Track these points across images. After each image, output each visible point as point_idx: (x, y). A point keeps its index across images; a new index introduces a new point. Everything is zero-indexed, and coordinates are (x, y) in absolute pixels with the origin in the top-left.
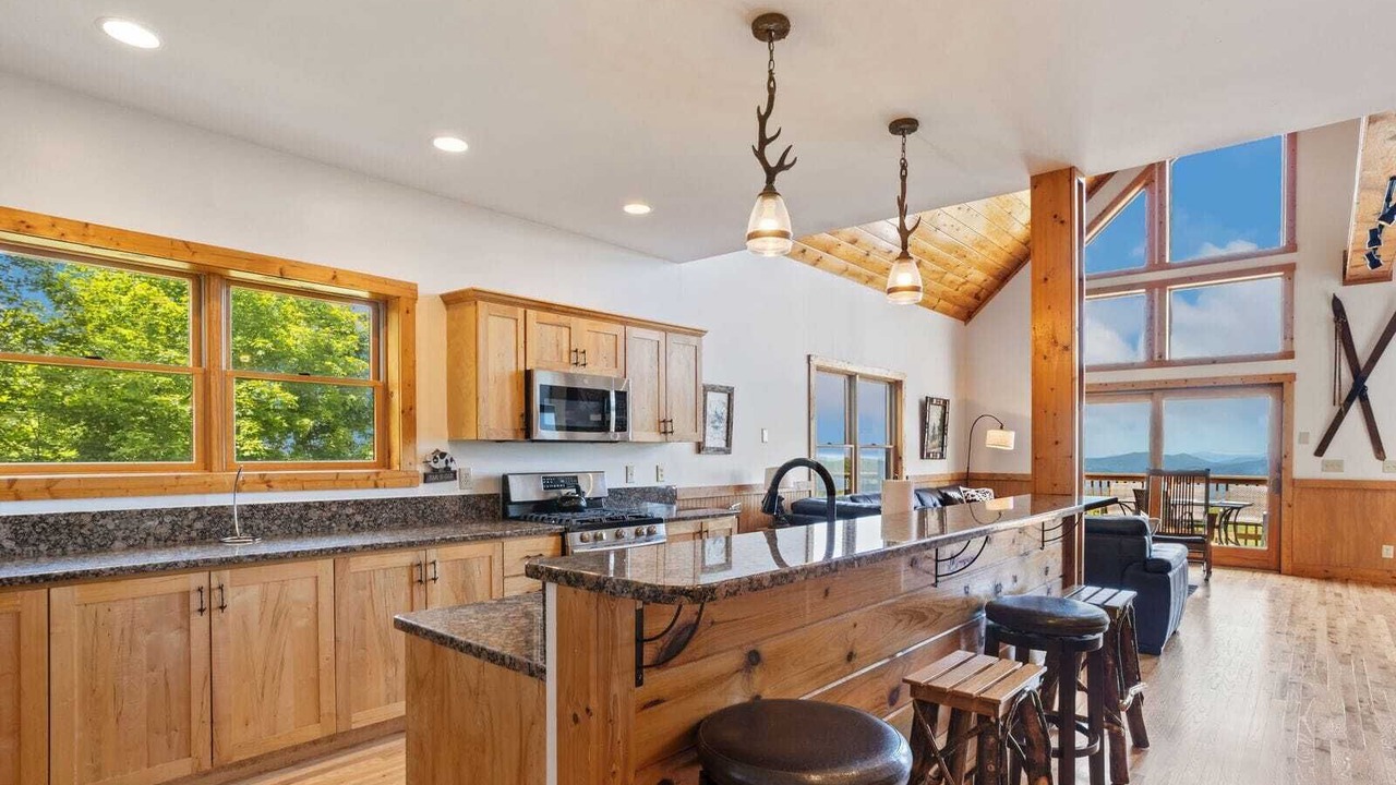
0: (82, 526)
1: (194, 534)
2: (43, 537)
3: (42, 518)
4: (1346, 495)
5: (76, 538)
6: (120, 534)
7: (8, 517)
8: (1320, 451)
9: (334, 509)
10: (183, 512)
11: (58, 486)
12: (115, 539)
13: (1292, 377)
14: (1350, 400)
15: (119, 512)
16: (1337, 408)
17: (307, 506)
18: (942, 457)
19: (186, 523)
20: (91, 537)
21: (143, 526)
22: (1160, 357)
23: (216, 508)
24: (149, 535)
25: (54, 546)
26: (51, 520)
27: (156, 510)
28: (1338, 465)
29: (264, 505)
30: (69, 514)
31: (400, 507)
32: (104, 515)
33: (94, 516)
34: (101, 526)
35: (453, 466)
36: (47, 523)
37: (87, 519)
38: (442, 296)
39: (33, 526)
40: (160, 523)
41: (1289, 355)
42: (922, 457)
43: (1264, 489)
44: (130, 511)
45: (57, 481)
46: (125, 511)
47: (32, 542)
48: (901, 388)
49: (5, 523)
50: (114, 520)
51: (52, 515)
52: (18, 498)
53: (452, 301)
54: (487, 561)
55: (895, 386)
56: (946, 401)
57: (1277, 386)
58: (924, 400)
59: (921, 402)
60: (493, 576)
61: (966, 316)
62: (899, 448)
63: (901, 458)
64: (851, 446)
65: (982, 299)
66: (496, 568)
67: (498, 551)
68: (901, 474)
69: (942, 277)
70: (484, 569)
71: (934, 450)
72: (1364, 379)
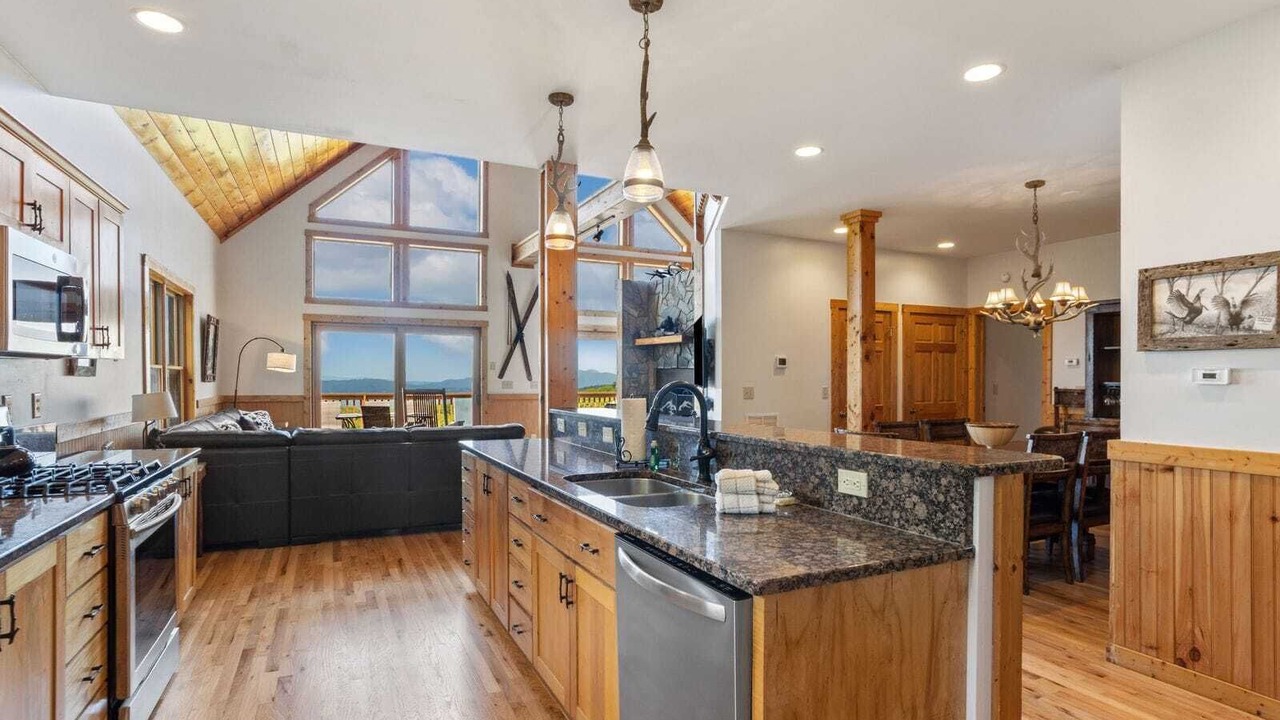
4: (514, 403)
8: (501, 376)
13: (486, 323)
14: (516, 342)
16: (509, 347)
18: (214, 379)
22: (404, 299)
28: (509, 385)
41: (484, 308)
42: (203, 380)
43: (471, 399)
48: (191, 303)
54: (50, 579)
55: (184, 299)
56: (217, 321)
57: (479, 329)
58: (205, 317)
59: (202, 321)
60: (57, 603)
61: (224, 234)
62: (189, 370)
63: (191, 381)
64: (161, 367)
65: (245, 219)
66: (60, 584)
67: (62, 556)
68: (190, 399)
69: (231, 192)
70: (48, 592)
71: (209, 372)
72: (522, 329)
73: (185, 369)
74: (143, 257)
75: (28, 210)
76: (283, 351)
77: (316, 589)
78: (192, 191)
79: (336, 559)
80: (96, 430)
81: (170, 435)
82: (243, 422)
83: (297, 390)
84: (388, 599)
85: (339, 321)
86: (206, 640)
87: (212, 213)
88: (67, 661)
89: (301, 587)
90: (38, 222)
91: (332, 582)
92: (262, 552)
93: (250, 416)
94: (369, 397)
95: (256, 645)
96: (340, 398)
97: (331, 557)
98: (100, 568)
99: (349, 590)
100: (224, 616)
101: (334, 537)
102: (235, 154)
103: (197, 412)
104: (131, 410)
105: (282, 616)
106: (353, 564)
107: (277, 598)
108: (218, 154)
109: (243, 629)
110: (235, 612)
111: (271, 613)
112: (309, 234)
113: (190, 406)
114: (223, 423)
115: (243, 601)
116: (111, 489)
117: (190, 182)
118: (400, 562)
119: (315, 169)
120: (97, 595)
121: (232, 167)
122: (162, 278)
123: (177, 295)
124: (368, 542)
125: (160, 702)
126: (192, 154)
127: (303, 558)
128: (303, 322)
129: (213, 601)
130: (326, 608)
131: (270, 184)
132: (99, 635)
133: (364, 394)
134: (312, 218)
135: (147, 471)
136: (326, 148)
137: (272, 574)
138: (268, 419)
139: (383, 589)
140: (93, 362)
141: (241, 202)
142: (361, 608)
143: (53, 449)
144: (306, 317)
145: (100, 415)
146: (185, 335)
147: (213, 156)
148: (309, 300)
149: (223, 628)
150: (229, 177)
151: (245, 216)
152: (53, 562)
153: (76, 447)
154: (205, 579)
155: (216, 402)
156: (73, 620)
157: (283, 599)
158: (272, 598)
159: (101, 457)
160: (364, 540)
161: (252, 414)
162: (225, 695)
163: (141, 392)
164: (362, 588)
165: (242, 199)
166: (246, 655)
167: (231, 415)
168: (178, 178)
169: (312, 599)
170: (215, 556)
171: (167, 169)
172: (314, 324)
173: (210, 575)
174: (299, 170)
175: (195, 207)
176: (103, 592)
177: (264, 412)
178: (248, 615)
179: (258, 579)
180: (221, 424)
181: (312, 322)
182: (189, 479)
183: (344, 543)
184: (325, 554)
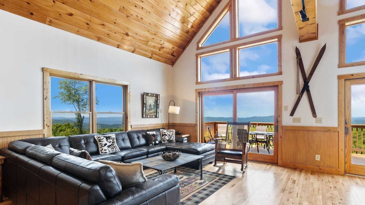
4: (302, 132)
8: (292, 114)
13: (281, 83)
14: (303, 92)
16: (298, 95)
18: (156, 117)
22: (235, 76)
28: (299, 120)
41: (280, 73)
42: (143, 117)
56: (158, 95)
57: (276, 87)
58: (143, 94)
72: (308, 82)
73: (126, 113)
76: (174, 105)
85: (208, 90)
112: (197, 55)
134: (198, 48)
144: (196, 91)
148: (197, 83)
172: (200, 93)
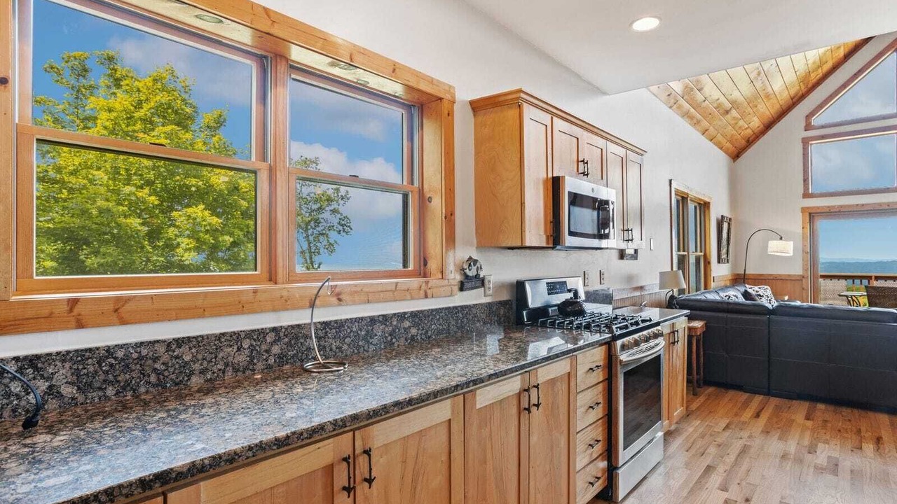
0: (155, 359)
1: (271, 361)
2: (111, 377)
3: (109, 351)
5: (149, 376)
6: (197, 367)
7: (68, 352)
9: (395, 323)
10: (262, 333)
11: (128, 307)
12: (192, 373)
15: (196, 338)
17: (372, 320)
18: (728, 262)
19: (264, 347)
20: (166, 373)
21: (221, 354)
23: (292, 327)
24: (227, 365)
25: (124, 388)
26: (120, 354)
27: (235, 333)
29: (336, 322)
30: (142, 343)
31: (445, 317)
32: (180, 342)
33: (168, 344)
34: (177, 357)
35: (482, 274)
36: (116, 359)
37: (161, 349)
38: (472, 103)
39: (99, 363)
40: (239, 349)
42: (719, 262)
44: (208, 336)
45: (128, 299)
46: (202, 337)
47: (96, 385)
48: (709, 207)
49: (64, 361)
50: (190, 348)
51: (121, 347)
52: (80, 325)
53: (478, 106)
54: (566, 378)
55: (704, 206)
56: (730, 219)
58: (720, 217)
59: (717, 220)
60: (571, 394)
61: (736, 155)
62: (708, 254)
63: (709, 263)
64: (686, 253)
65: (750, 142)
66: (572, 384)
67: (574, 366)
68: (709, 276)
69: (736, 123)
70: (565, 387)
71: (724, 256)
73: (705, 256)
74: (671, 181)
75: (581, 164)
76: (781, 239)
77: (780, 439)
78: (707, 130)
79: (808, 418)
80: (637, 294)
81: (684, 300)
82: (746, 295)
83: (796, 270)
84: (852, 471)
85: (837, 210)
86: (686, 447)
87: (724, 141)
88: (578, 430)
89: (768, 432)
90: (586, 170)
91: (797, 436)
92: (746, 395)
93: (753, 290)
94: (877, 278)
95: (718, 465)
96: (846, 278)
97: (804, 413)
98: (601, 379)
99: (812, 450)
100: (703, 436)
101: (813, 398)
102: (736, 95)
103: (713, 285)
104: (658, 282)
105: (744, 450)
106: (824, 427)
107: (745, 434)
108: (723, 99)
109: (712, 450)
110: (711, 435)
111: (737, 446)
112: (805, 142)
113: (708, 281)
114: (727, 294)
115: (720, 429)
116: (611, 331)
117: (705, 124)
118: (878, 440)
119: (810, 85)
120: (599, 396)
121: (735, 104)
122: (687, 194)
123: (699, 204)
124: (846, 411)
125: (645, 478)
126: (704, 104)
127: (778, 409)
128: (801, 214)
129: (699, 422)
130: (784, 457)
131: (767, 109)
132: (600, 421)
133: (873, 274)
134: (808, 127)
135: (640, 322)
136: (818, 63)
137: (748, 414)
138: (769, 292)
139: (849, 461)
140: (636, 251)
141: (746, 129)
142: (820, 470)
143: (610, 303)
144: (803, 210)
145: (640, 285)
146: (705, 230)
147: (719, 101)
148: (806, 195)
149: (700, 443)
150: (734, 113)
151: (751, 139)
152: (568, 369)
153: (624, 303)
154: (699, 404)
155: (730, 278)
156: (581, 407)
157: (750, 437)
158: (742, 433)
159: (641, 310)
160: (844, 409)
161: (756, 288)
162: (685, 493)
163: (670, 270)
164: (825, 453)
165: (747, 126)
166: (709, 469)
167: (739, 288)
168: (696, 123)
169: (775, 445)
170: (711, 389)
171: (687, 120)
172: (812, 216)
173: (703, 403)
174: (793, 92)
175: (711, 140)
176: (603, 395)
177: (766, 287)
178: (719, 440)
179: (736, 415)
180: (725, 294)
181: (810, 214)
182: (677, 331)
183: (821, 406)
184: (799, 410)
